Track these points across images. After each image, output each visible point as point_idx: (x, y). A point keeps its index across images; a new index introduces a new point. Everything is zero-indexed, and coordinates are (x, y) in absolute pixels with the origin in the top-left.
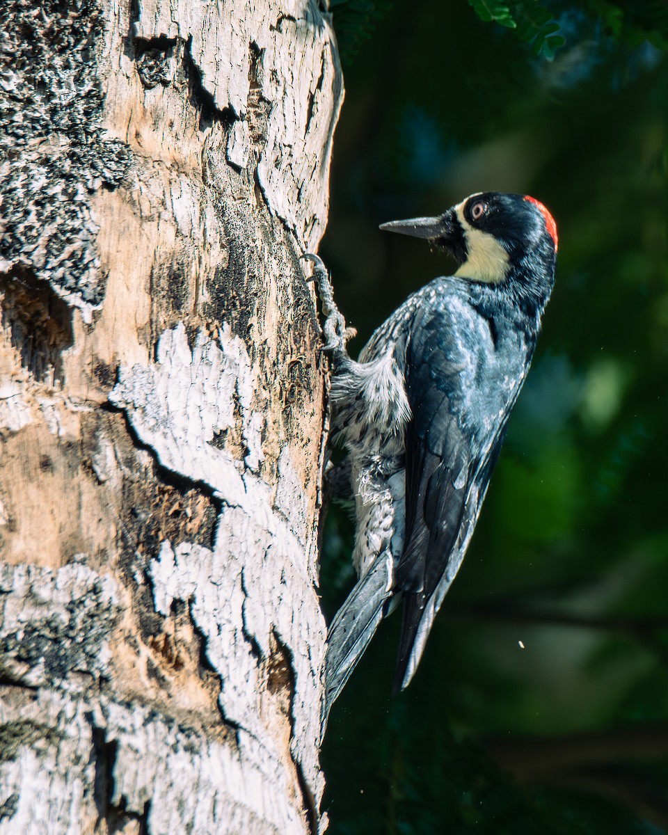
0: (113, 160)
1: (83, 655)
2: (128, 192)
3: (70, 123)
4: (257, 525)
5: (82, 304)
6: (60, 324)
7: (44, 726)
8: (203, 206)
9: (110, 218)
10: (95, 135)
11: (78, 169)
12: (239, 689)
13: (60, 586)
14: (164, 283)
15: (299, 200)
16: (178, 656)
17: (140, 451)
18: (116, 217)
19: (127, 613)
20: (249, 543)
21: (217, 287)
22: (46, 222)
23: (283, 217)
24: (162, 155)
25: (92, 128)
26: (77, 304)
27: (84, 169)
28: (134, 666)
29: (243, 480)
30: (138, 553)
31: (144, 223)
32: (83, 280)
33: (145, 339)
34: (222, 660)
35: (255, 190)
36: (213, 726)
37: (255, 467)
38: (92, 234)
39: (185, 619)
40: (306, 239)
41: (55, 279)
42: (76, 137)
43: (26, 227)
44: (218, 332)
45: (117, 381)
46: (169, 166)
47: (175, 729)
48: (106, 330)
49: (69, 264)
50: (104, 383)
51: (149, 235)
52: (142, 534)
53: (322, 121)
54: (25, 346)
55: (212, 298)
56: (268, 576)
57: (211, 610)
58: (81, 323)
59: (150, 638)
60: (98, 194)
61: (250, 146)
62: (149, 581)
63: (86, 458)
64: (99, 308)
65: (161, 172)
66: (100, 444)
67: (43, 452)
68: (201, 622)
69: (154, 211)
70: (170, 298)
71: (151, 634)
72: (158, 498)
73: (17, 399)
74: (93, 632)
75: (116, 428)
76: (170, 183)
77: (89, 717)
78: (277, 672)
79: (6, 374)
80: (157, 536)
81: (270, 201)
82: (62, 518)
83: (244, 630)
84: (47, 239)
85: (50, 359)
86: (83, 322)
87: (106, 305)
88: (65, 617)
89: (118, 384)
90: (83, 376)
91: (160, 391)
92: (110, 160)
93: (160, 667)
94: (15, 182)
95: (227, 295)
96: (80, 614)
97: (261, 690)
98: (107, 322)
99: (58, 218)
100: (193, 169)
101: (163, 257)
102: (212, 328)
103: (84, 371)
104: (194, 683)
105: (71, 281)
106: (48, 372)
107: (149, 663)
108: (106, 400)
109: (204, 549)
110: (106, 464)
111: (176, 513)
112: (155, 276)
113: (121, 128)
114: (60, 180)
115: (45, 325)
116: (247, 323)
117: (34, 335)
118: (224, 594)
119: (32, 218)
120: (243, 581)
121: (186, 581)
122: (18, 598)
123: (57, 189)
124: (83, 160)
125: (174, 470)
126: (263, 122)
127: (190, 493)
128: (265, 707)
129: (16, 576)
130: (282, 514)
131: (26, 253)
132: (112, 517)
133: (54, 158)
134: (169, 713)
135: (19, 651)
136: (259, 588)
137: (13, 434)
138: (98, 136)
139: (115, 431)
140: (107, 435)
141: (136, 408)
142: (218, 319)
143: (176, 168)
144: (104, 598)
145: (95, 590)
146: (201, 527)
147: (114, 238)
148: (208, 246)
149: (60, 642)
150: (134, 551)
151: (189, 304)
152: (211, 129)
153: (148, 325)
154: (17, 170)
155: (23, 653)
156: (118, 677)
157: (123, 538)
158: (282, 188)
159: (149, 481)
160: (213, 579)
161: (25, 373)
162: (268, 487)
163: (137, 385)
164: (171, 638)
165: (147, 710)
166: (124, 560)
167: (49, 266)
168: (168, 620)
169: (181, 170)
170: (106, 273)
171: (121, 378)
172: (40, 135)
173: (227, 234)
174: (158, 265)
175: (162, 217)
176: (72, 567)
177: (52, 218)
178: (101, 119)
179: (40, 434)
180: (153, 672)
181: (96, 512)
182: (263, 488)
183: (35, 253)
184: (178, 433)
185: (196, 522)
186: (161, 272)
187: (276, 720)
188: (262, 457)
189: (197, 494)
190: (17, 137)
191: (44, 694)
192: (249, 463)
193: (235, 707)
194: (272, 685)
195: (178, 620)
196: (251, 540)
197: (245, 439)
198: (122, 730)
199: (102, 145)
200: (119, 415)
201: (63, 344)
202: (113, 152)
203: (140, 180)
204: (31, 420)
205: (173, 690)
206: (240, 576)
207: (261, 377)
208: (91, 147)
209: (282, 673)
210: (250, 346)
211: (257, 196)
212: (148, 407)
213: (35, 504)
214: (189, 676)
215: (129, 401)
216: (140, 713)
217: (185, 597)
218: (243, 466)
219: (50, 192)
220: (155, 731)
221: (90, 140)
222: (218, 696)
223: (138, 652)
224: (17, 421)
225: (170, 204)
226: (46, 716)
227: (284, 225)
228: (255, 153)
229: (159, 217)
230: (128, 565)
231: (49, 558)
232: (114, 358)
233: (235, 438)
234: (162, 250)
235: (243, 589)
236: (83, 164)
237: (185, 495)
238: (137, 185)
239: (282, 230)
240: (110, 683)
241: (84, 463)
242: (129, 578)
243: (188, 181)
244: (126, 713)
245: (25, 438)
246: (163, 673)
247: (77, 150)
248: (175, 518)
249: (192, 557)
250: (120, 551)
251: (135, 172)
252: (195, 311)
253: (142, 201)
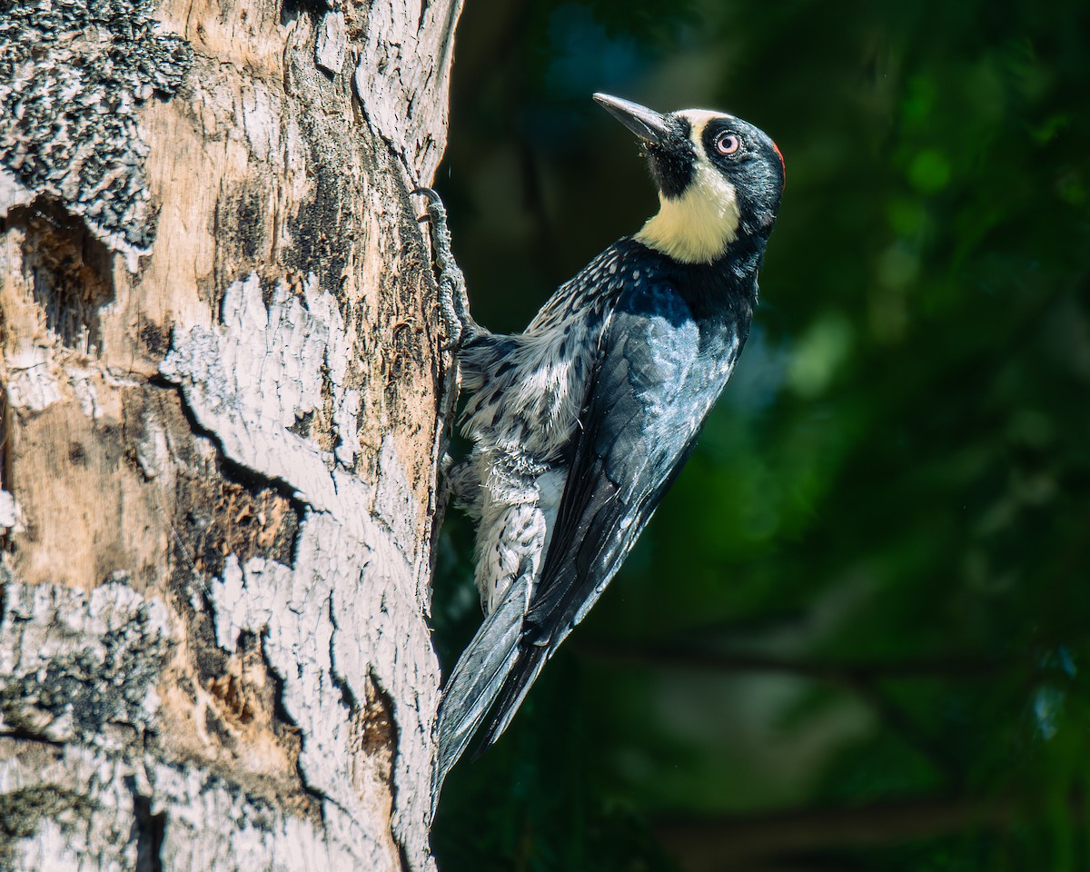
0: (167, 62)
1: (123, 702)
2: (187, 103)
3: (112, 12)
4: (350, 536)
5: (126, 248)
6: (97, 272)
7: (71, 792)
8: (285, 121)
9: (163, 137)
10: (144, 29)
11: (123, 72)
12: (325, 749)
13: (94, 612)
14: (232, 221)
15: (409, 115)
16: (246, 705)
17: (199, 439)
18: (171, 136)
19: (181, 648)
20: (340, 559)
21: (301, 227)
22: (80, 140)
23: (389, 137)
24: (231, 55)
25: (141, 20)
26: (119, 248)
27: (129, 73)
28: (189, 717)
29: (333, 477)
30: (195, 571)
31: (208, 144)
32: (127, 217)
33: (207, 293)
34: (304, 711)
35: (352, 101)
36: (290, 796)
37: (348, 460)
38: (139, 157)
39: (256, 656)
40: (418, 166)
41: (91, 214)
42: (120, 31)
43: (53, 147)
44: (303, 286)
45: (170, 347)
46: (241, 69)
47: (241, 799)
48: (157, 281)
49: (109, 195)
50: (154, 350)
51: (214, 159)
52: (201, 546)
53: (440, 13)
54: (52, 301)
55: (295, 241)
56: (364, 603)
57: (291, 647)
58: (124, 272)
59: (211, 682)
60: (148, 105)
61: (346, 45)
62: (209, 607)
63: (129, 447)
64: (148, 252)
65: (230, 78)
66: (148, 429)
67: (73, 439)
68: (277, 661)
69: (220, 127)
70: (239, 241)
71: (212, 675)
72: (222, 500)
73: (41, 369)
74: (137, 672)
75: (169, 408)
76: (242, 92)
77: (130, 782)
78: (375, 726)
79: (26, 336)
80: (220, 549)
81: (371, 116)
82: (97, 525)
83: (332, 672)
84: (81, 163)
85: (84, 319)
86: (127, 271)
87: (158, 249)
88: (100, 653)
89: (172, 352)
90: (127, 341)
91: (226, 361)
92: (163, 62)
93: (223, 718)
94: (41, 88)
95: (314, 237)
96: (120, 649)
97: (355, 750)
98: (158, 272)
99: (96, 136)
100: (272, 74)
101: (231, 188)
102: (295, 280)
103: (128, 334)
104: (266, 740)
105: (112, 218)
106: (81, 336)
107: (209, 713)
108: (155, 373)
109: (281, 566)
110: (155, 455)
111: (246, 520)
112: (221, 211)
113: (178, 20)
114: (98, 87)
115: (77, 274)
116: (340, 274)
117: (64, 287)
118: (306, 625)
119: (62, 135)
120: (331, 609)
121: (258, 607)
122: (39, 627)
123: (95, 98)
124: (129, 61)
125: (244, 464)
126: (363, 13)
127: (263, 493)
128: (359, 772)
129: (37, 599)
130: (384, 522)
131: (53, 181)
132: (162, 524)
133: (91, 58)
134: (234, 778)
135: (40, 696)
136: (353, 618)
137: (34, 415)
138: (148, 30)
139: (167, 412)
140: (157, 418)
141: (194, 383)
142: (302, 268)
143: (250, 72)
144: (151, 628)
145: (140, 618)
146: (278, 537)
147: (168, 162)
148: (289, 174)
149: (93, 685)
150: (190, 568)
151: (265, 249)
152: (295, 22)
153: (212, 275)
154: (43, 72)
155: (46, 699)
156: (168, 731)
157: (177, 551)
158: (387, 100)
159: (210, 477)
160: (293, 606)
161: (51, 337)
162: (366, 487)
163: (197, 353)
164: (237, 682)
165: (205, 774)
166: (177, 579)
167: (83, 198)
168: (234, 657)
169: (257, 75)
170: (158, 208)
171: (176, 344)
172: (74, 27)
173: (315, 157)
174: (224, 198)
175: (231, 136)
176: (110, 588)
177: (88, 135)
178: (153, 7)
179: (70, 415)
180: (213, 725)
181: (141, 517)
182: (357, 489)
183: (66, 180)
184: (249, 416)
185: (272, 531)
186: (228, 207)
187: (372, 788)
188: (357, 448)
189: (273, 495)
190: (44, 29)
191: (72, 752)
192: (340, 456)
193: (321, 772)
194: (368, 743)
195: (246, 658)
196: (343, 556)
197: (336, 424)
198: (173, 799)
199: (154, 42)
200: (172, 391)
201: (100, 299)
202: (167, 51)
203: (203, 88)
204: (60, 398)
205: (240, 749)
206: (328, 603)
207: (357, 344)
208: (139, 44)
209: (382, 728)
210: (344, 304)
211: (355, 110)
212: (210, 382)
213: (63, 506)
214: (261, 730)
215: (186, 373)
216: (195, 778)
217: (256, 628)
218: (332, 459)
219: (86, 102)
220: (215, 800)
221: (139, 35)
222: (298, 757)
223: (195, 699)
224: (40, 398)
225: (242, 119)
226: (75, 780)
227: (390, 147)
228: (353, 54)
229: (227, 135)
230: (182, 586)
231: (80, 575)
232: (167, 318)
233: (323, 423)
234: (231, 179)
235: (332, 619)
236: (128, 66)
237: (258, 497)
238: (199, 94)
239: (387, 155)
240: (157, 739)
241: (127, 454)
242: (183, 603)
243: (265, 90)
244: (177, 777)
245: (50, 421)
246: (227, 726)
247: (121, 48)
248: (244, 525)
249: (266, 577)
250: (172, 568)
251: (196, 77)
252: (272, 258)
253: (204, 114)
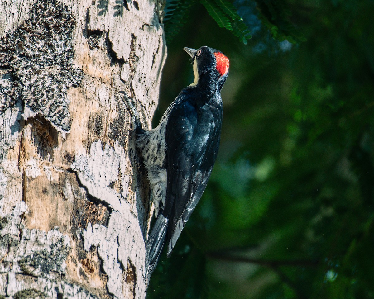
0: (77, 76)
1: (55, 265)
2: (82, 89)
3: (61, 61)
4: (125, 219)
5: (62, 131)
6: (53, 138)
7: (39, 291)
8: (110, 95)
9: (74, 98)
10: (70, 66)
11: (63, 79)
12: (115, 281)
13: (48, 238)
14: (94, 124)
15: (147, 95)
16: (92, 267)
17: (81, 188)
18: (77, 98)
19: (73, 250)
20: (121, 225)
21: (114, 127)
22: (50, 99)
23: (141, 101)
24: (95, 75)
25: (69, 63)
26: (60, 131)
27: (65, 79)
28: (75, 270)
29: (120, 201)
30: (78, 227)
31: (87, 101)
32: (63, 122)
33: (85, 145)
34: (109, 270)
35: (131, 90)
36: (104, 295)
37: (125, 196)
38: (67, 104)
39: (95, 253)
40: (149, 110)
41: (52, 120)
42: (63, 67)
43: (42, 100)
44: (114, 144)
45: (74, 160)
46: (98, 79)
47: (89, 295)
48: (71, 141)
49: (58, 115)
50: (69, 161)
51: (89, 105)
52: (80, 220)
53: (158, 65)
54: (40, 146)
55: (112, 131)
56: (128, 238)
57: (106, 251)
58: (61, 138)
59: (82, 260)
60: (70, 89)
61: (129, 73)
62: (82, 238)
63: (60, 190)
64: (68, 132)
65: (95, 82)
66: (66, 184)
67: (44, 187)
68: (101, 255)
69: (91, 96)
70: (96, 130)
71: (82, 258)
72: (87, 206)
73: (35, 166)
74: (60, 256)
75: (73, 179)
76: (98, 86)
77: (57, 289)
78: (129, 275)
79: (31, 156)
80: (86, 221)
81: (136, 95)
82: (50, 212)
83: (117, 259)
84: (50, 105)
85: (49, 151)
86: (62, 137)
87: (71, 131)
88: (49, 250)
89: (74, 162)
90: (61, 158)
91: (90, 165)
92: (75, 76)
93: (85, 271)
94: (39, 83)
95: (118, 130)
96: (55, 250)
97: (123, 282)
98: (71, 138)
99: (54, 97)
100: (107, 81)
101: (94, 114)
102: (111, 142)
103: (61, 156)
104: (97, 278)
105: (58, 122)
106: (48, 156)
107: (81, 269)
108: (69, 168)
109: (104, 227)
110: (68, 192)
111: (94, 213)
112: (90, 121)
113: (80, 64)
114: (56, 83)
115: (47, 138)
116: (125, 141)
117: (43, 142)
118: (110, 244)
119: (45, 97)
120: (118, 240)
121: (96, 239)
122: (32, 242)
123: (55, 86)
124: (65, 76)
125: (94, 196)
126: (135, 64)
127: (99, 205)
128: (124, 289)
129: (31, 234)
130: (135, 215)
131: (41, 110)
132: (69, 213)
133: (54, 74)
134: (87, 289)
135: (31, 262)
136: (124, 243)
137: (33, 179)
138: (71, 67)
139: (72, 180)
140: (69, 181)
141: (80, 172)
142: (114, 139)
143: (101, 80)
144: (65, 244)
145: (61, 240)
146: (103, 218)
147: (75, 106)
148: (111, 111)
149: (47, 260)
150: (77, 226)
151: (103, 133)
152: (115, 66)
153: (87, 140)
154: (40, 78)
155: (33, 263)
156: (68, 274)
157: (73, 221)
158: (141, 90)
159: (84, 200)
160: (107, 239)
161: (39, 156)
162: (130, 204)
163: (82, 163)
164: (89, 260)
165: (79, 287)
166: (73, 229)
167: (50, 116)
168: (89, 253)
169: (103, 81)
170: (72, 119)
171: (76, 160)
172: (49, 65)
173: (119, 106)
174: (92, 117)
175: (94, 99)
176: (53, 231)
177: (52, 97)
178: (73, 60)
179: (43, 179)
180: (82, 273)
181: (63, 211)
182: (127, 204)
183: (45, 110)
184: (96, 182)
185: (101, 216)
186: (93, 120)
187: (128, 293)
188: (128, 193)
189: (102, 206)
190: (41, 65)
191: (40, 279)
192: (123, 195)
193: (113, 288)
194: (127, 280)
195: (92, 254)
196: (122, 224)
197: (122, 185)
198: (69, 295)
199: (73, 70)
200: (74, 174)
201: (54, 146)
202: (77, 73)
203: (87, 84)
204: (41, 174)
205: (89, 280)
206: (117, 238)
207: (129, 162)
208: (69, 71)
209: (132, 276)
210: (125, 150)
211: (131, 93)
212: (85, 171)
213: (40, 206)
214: (96, 275)
215: (78, 168)
216: (76, 289)
217: (96, 245)
218: (120, 196)
219: (52, 87)
220: (82, 296)
221: (68, 68)
222: (107, 284)
223: (77, 265)
224: (35, 174)
225: (98, 94)
226: (40, 288)
227: (141, 104)
228: (131, 76)
229: (93, 99)
230: (74, 232)
231: (44, 228)
232: (73, 152)
233: (118, 185)
234: (94, 111)
235: (118, 243)
236: (65, 77)
237: (98, 206)
238: (85, 86)
239: (140, 106)
240: (65, 276)
241: (60, 192)
242: (75, 236)
243: (105, 86)
244: (71, 288)
245: (37, 181)
246: (86, 273)
247: (63, 72)
248: (93, 214)
249: (99, 230)
250: (72, 226)
251: (85, 81)
252: (105, 135)
253: (87, 92)
